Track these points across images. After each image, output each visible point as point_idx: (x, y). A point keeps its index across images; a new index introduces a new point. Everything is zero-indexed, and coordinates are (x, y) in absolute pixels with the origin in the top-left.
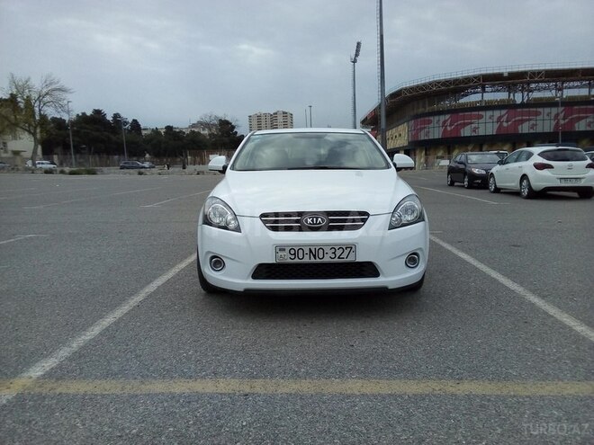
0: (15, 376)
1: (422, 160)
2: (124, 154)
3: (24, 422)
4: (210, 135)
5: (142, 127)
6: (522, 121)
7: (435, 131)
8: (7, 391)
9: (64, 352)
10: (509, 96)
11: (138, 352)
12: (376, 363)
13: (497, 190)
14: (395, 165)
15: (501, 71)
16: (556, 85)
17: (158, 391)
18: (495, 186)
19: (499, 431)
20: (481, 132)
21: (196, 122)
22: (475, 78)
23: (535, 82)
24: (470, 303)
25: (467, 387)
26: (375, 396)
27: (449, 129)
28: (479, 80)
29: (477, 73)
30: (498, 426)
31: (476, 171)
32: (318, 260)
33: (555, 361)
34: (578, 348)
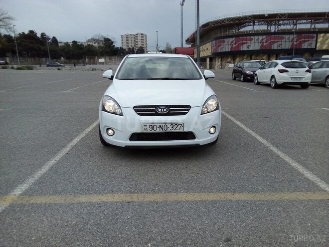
0: (7, 194)
1: (219, 64)
2: (48, 57)
3: (16, 219)
4: (99, 47)
5: (58, 41)
6: (274, 42)
7: (226, 47)
8: (4, 203)
9: (31, 181)
10: (268, 28)
11: (70, 179)
12: (193, 184)
13: (259, 83)
14: (204, 76)
15: (264, 13)
16: (293, 22)
17: (84, 201)
18: (258, 81)
19: (251, 218)
20: (252, 48)
21: (90, 39)
22: (250, 17)
23: (283, 20)
24: (241, 151)
25: (238, 196)
26: (193, 202)
27: (234, 46)
28: (252, 18)
29: (251, 14)
30: (251, 216)
31: (248, 72)
32: (164, 131)
33: (280, 182)
34: (292, 175)
